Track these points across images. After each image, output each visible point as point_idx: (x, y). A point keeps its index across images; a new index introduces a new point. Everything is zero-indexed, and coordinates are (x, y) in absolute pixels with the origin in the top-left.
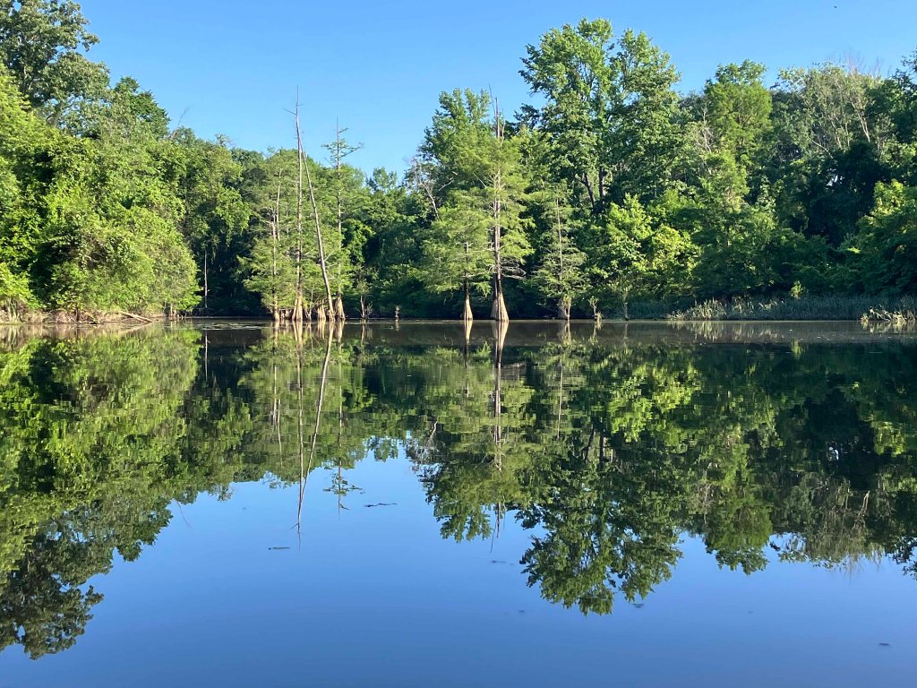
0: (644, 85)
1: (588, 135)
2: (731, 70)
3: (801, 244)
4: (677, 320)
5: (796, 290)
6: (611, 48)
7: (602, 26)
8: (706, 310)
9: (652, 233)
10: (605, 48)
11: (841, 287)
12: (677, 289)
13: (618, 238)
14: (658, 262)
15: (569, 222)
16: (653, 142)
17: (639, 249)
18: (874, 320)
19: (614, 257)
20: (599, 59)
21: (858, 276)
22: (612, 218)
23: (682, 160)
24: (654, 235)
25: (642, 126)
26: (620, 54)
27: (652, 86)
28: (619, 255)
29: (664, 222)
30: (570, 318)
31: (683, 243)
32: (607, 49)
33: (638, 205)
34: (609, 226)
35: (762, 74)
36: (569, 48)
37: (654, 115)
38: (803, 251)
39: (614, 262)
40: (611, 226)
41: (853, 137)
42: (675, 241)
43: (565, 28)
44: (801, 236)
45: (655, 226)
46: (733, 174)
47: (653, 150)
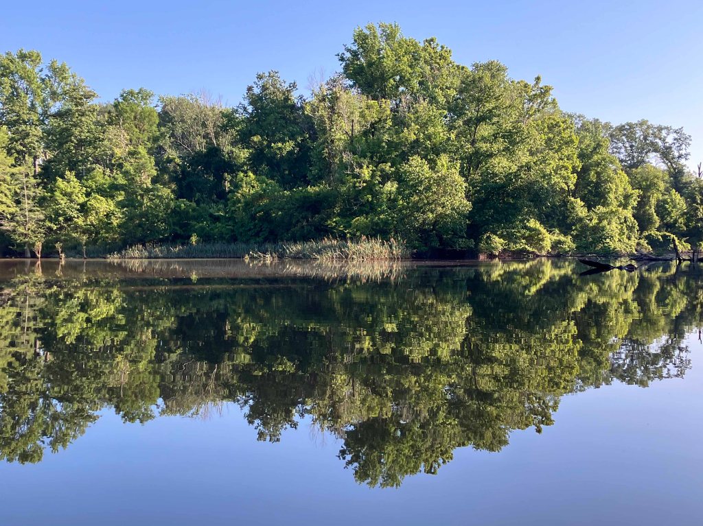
0: (76, 98)
1: (36, 129)
2: (131, 93)
3: (194, 210)
4: (114, 259)
5: (194, 239)
6: (41, 71)
7: (35, 55)
8: (135, 251)
9: (86, 199)
10: (36, 70)
11: (221, 237)
12: (107, 238)
13: (62, 202)
14: (92, 218)
15: (33, 189)
16: (83, 137)
17: (78, 210)
18: (252, 258)
19: (60, 215)
20: (34, 78)
21: (233, 231)
22: (58, 188)
23: (103, 151)
24: (88, 201)
25: (75, 125)
26: (47, 76)
27: (81, 99)
28: (64, 214)
29: (94, 192)
30: (41, 257)
31: (108, 207)
32: (40, 71)
33: (75, 180)
34: (56, 193)
35: (151, 98)
36: (12, 67)
37: (83, 119)
38: (195, 213)
39: (61, 219)
40: (57, 193)
41: (206, 143)
42: (103, 205)
43: (8, 54)
44: (194, 205)
45: (88, 195)
46: (147, 162)
47: (81, 143)
